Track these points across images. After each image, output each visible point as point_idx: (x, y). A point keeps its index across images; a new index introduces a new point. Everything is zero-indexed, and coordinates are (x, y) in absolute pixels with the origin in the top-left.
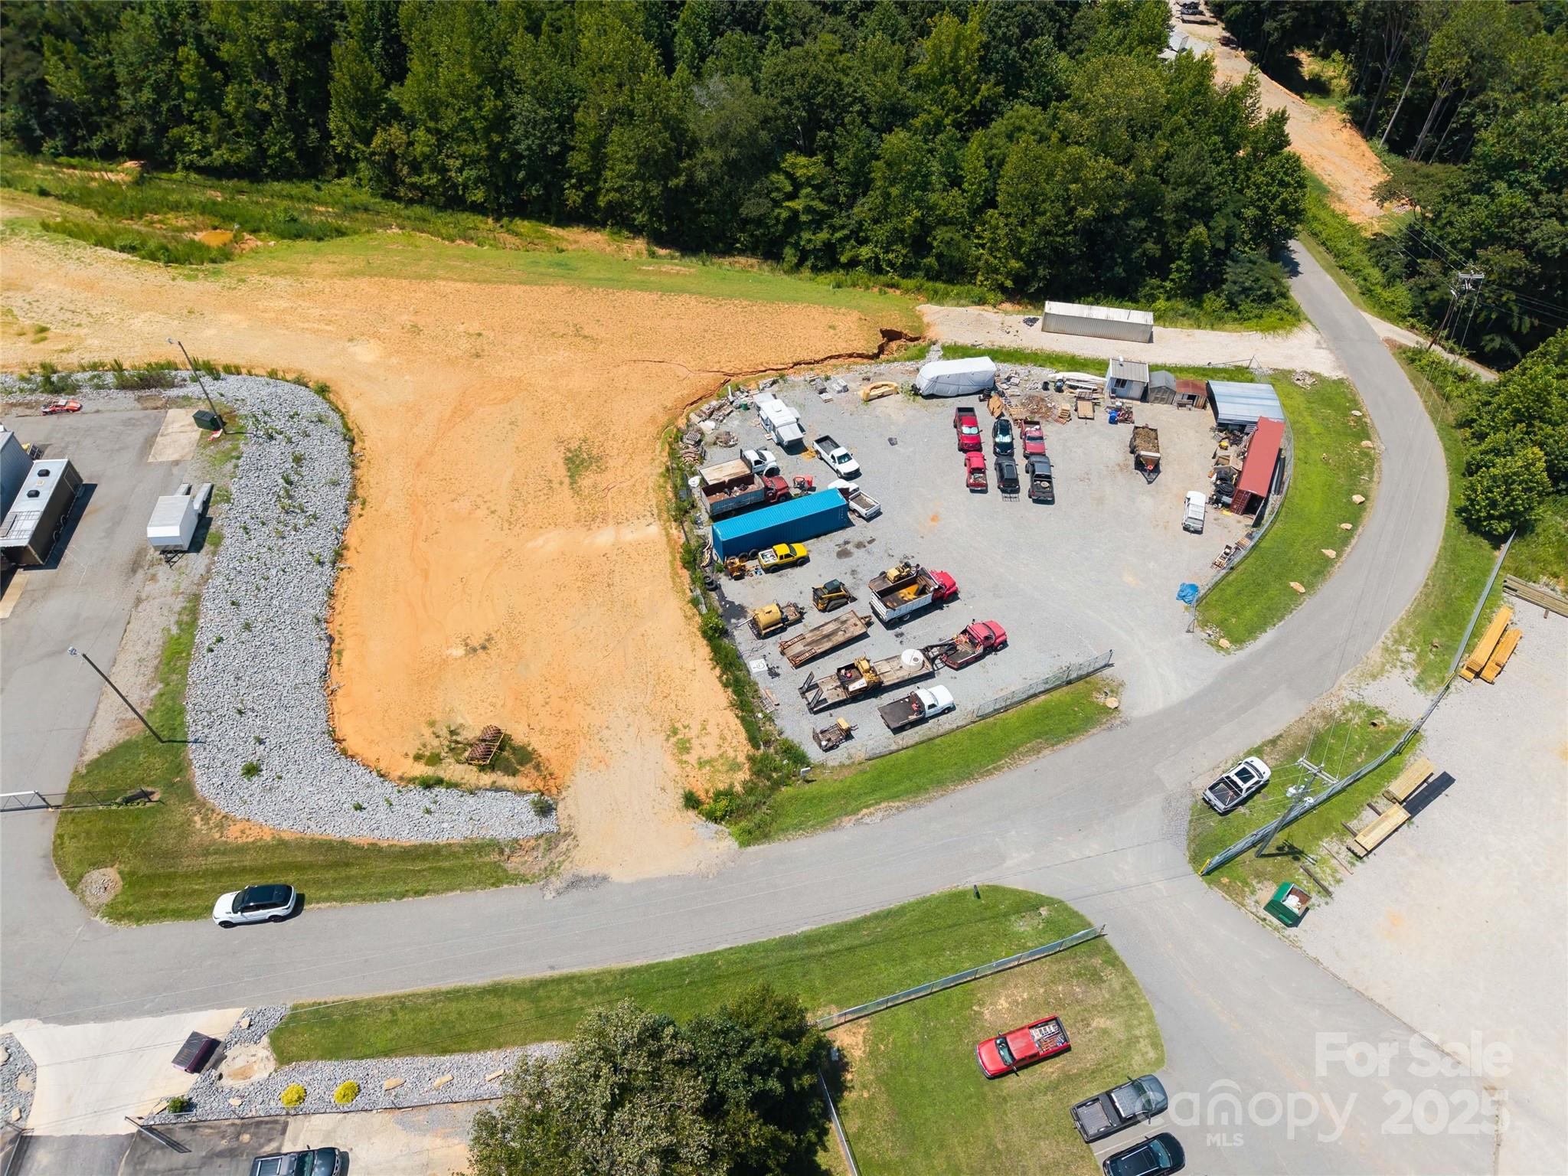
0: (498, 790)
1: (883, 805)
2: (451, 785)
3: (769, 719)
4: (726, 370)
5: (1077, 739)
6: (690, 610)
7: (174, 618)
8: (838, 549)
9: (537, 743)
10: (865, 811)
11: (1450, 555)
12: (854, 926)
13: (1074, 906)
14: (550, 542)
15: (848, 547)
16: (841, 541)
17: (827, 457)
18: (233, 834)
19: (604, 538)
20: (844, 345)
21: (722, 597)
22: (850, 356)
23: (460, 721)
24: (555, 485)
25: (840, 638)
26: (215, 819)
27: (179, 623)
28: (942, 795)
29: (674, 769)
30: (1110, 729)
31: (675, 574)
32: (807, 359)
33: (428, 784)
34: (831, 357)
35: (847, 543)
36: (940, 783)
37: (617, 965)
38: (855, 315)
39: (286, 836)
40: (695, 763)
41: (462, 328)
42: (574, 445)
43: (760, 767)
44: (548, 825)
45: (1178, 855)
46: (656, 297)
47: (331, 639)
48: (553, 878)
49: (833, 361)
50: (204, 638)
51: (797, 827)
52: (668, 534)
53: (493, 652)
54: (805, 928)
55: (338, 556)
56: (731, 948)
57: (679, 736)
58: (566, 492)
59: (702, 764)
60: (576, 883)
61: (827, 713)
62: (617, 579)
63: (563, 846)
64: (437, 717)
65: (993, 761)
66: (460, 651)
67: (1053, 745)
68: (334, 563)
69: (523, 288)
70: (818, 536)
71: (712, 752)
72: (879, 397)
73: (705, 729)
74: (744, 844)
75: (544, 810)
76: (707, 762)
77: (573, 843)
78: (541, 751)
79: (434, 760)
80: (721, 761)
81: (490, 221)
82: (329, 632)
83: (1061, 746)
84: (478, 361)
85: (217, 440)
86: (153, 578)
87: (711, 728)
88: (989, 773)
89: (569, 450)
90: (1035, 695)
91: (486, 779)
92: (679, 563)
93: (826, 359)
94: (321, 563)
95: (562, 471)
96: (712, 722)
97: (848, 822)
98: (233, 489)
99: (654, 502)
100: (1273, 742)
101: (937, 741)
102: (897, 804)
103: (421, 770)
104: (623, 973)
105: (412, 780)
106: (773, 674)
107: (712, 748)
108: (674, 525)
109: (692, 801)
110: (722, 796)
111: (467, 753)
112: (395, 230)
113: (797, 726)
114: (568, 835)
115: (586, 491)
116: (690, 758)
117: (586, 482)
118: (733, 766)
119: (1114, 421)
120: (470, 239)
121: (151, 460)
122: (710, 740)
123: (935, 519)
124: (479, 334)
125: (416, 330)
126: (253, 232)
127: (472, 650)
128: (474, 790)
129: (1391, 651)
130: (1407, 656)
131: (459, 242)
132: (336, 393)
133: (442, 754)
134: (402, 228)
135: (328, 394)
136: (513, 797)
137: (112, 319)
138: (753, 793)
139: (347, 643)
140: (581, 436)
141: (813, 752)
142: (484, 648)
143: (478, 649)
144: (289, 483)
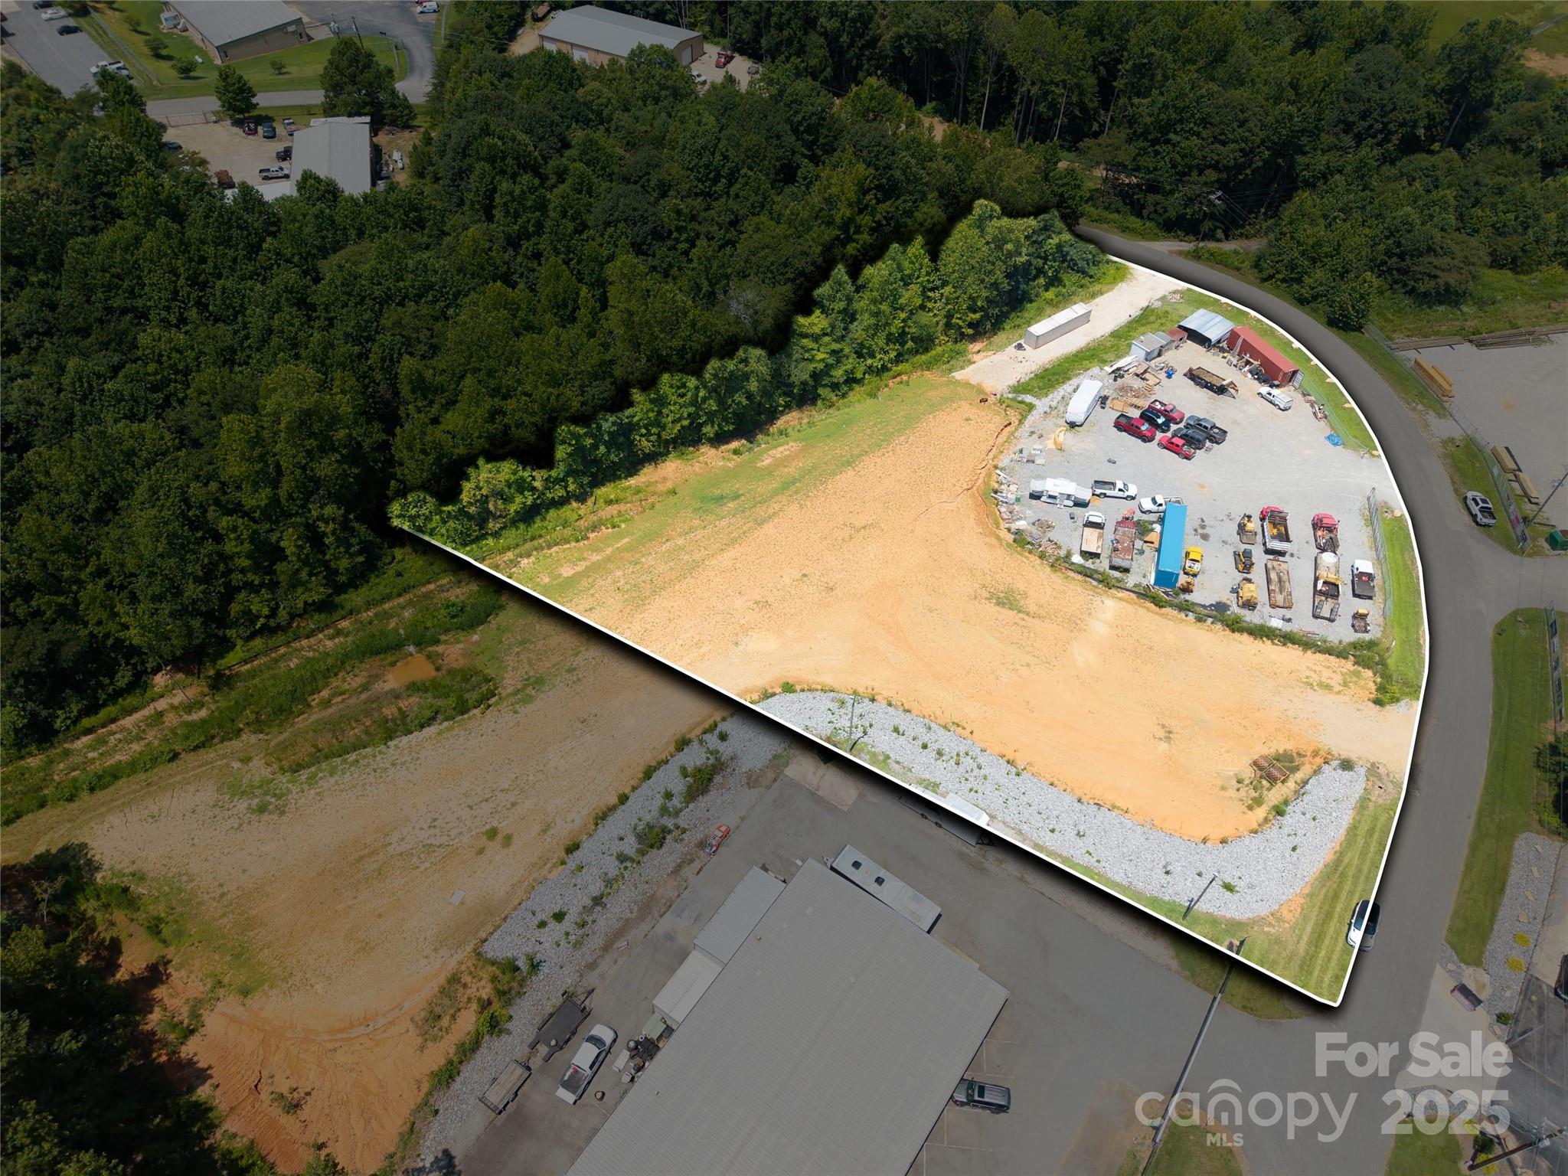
0: (1305, 783)
2: (1286, 803)
3: (1324, 641)
4: (966, 487)
6: (1205, 625)
8: (1197, 537)
9: (1280, 746)
11: (1359, 348)
12: (1498, 690)
14: (1083, 655)
15: (1199, 532)
16: (1192, 532)
17: (1116, 493)
18: (1288, 916)
19: (1099, 628)
20: (992, 426)
21: (1203, 606)
23: (1231, 773)
24: (1022, 624)
25: (1285, 577)
26: (1271, 920)
29: (1343, 698)
31: (1162, 615)
32: (989, 447)
33: (1279, 812)
34: (997, 438)
35: (1195, 530)
37: (1479, 790)
39: (1307, 891)
40: (1342, 688)
41: (787, 580)
42: (985, 594)
43: (1361, 662)
44: (1361, 770)
45: (1506, 556)
47: (1099, 805)
49: (1000, 440)
50: (1082, 860)
51: (1418, 672)
52: (1121, 599)
53: (1174, 729)
55: (1010, 764)
56: (1490, 741)
57: (1315, 684)
58: (1036, 621)
59: (1345, 684)
61: (1338, 616)
62: (1147, 642)
63: (1382, 771)
64: (1219, 783)
66: (1164, 746)
68: (1017, 769)
71: (1339, 678)
73: (1315, 671)
75: (1347, 765)
78: (1288, 747)
80: (1349, 676)
82: (1090, 803)
84: (838, 593)
87: (1318, 668)
89: (988, 599)
91: (1291, 784)
92: (1157, 609)
93: (996, 441)
95: (1010, 615)
96: (1311, 665)
97: (1424, 651)
99: (1080, 589)
100: (1453, 483)
103: (1261, 812)
104: (1486, 788)
105: (1266, 820)
106: (1289, 620)
107: (1333, 675)
108: (1113, 591)
109: (1378, 702)
110: (1381, 689)
111: (1264, 782)
112: (526, 561)
113: (1341, 632)
114: (1373, 765)
115: (1042, 612)
116: (1337, 688)
117: (1032, 608)
118: (1357, 674)
119: (1169, 376)
120: (594, 528)
121: (845, 809)
122: (1326, 673)
123: (1202, 486)
124: (805, 575)
125: (763, 604)
126: (437, 642)
127: (1168, 739)
128: (1299, 794)
129: (1414, 409)
130: (1420, 407)
131: (592, 535)
132: (799, 683)
133: (1253, 794)
134: (529, 556)
135: (798, 688)
136: (1320, 777)
137: (531, 778)
138: (1386, 676)
139: (1110, 798)
140: (976, 586)
141: (1366, 637)
142: (1170, 732)
143: (1168, 736)
144: (925, 747)
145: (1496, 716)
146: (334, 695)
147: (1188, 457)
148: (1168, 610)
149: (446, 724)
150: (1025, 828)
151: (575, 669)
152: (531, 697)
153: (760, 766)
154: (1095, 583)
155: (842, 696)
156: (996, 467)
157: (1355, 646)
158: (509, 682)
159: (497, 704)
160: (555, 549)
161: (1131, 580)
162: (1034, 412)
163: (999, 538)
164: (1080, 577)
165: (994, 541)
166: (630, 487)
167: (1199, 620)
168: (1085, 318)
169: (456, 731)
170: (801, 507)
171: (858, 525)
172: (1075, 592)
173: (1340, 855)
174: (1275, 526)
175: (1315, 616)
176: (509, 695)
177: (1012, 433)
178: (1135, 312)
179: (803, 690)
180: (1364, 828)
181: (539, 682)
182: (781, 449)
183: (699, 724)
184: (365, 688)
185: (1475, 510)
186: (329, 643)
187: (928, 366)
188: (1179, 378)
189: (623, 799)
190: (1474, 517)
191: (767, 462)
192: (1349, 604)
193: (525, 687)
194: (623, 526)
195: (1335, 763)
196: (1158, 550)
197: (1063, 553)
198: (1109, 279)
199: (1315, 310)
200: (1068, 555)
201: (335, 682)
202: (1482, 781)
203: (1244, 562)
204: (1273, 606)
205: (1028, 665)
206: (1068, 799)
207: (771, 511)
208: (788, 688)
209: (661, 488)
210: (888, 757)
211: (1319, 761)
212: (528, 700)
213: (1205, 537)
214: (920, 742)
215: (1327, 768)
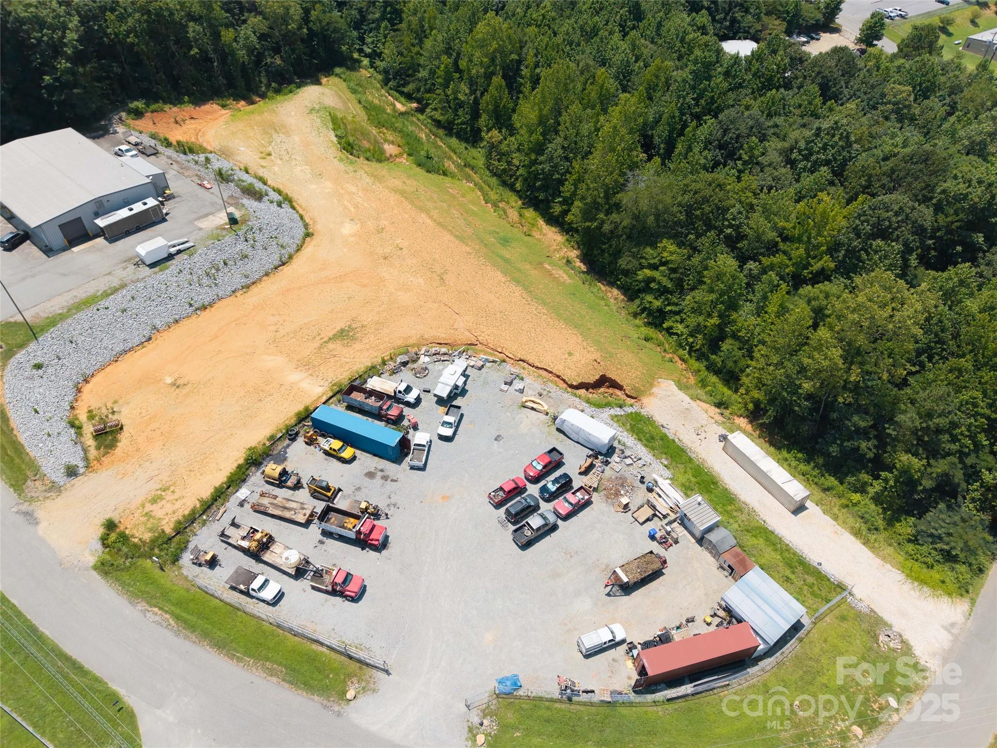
0: (84, 450)
1: (168, 616)
2: (78, 433)
3: (204, 523)
4: (480, 338)
5: (300, 692)
6: (264, 439)
7: (106, 288)
8: (372, 470)
9: (123, 444)
10: (156, 610)
14: (273, 361)
15: (380, 474)
16: (380, 468)
19: (295, 377)
21: (288, 446)
22: (558, 377)
23: (123, 410)
24: (318, 338)
25: (287, 514)
27: (105, 291)
28: (194, 642)
29: (134, 505)
30: (325, 707)
32: (531, 361)
33: (72, 425)
34: (546, 370)
35: (382, 471)
36: (205, 635)
38: (597, 356)
40: (146, 510)
41: (399, 241)
42: (355, 326)
44: (61, 480)
46: (503, 279)
47: (150, 339)
48: (27, 504)
49: (544, 373)
50: (103, 303)
51: (123, 584)
53: (178, 391)
54: (47, 632)
55: (204, 308)
56: (15, 606)
57: (163, 494)
58: (317, 344)
59: (147, 514)
60: (29, 515)
61: (227, 546)
62: (267, 400)
63: (51, 494)
64: (121, 401)
65: (245, 654)
66: (169, 380)
67: (284, 680)
68: (197, 309)
69: (452, 238)
70: (375, 455)
71: (159, 513)
72: (533, 409)
73: (177, 500)
74: (95, 568)
75: (71, 472)
76: (151, 516)
77: (54, 497)
78: (118, 448)
80: (155, 521)
81: (520, 203)
82: (153, 336)
83: (286, 685)
84: (382, 260)
85: (224, 229)
86: (125, 268)
87: (179, 502)
88: (232, 657)
89: (350, 326)
90: (322, 644)
91: (89, 442)
93: (542, 369)
94: (191, 305)
95: (330, 334)
96: (184, 500)
97: (141, 606)
98: (200, 251)
101: (239, 613)
102: (172, 622)
103: (83, 417)
106: (242, 505)
107: (164, 512)
108: (331, 394)
109: (111, 526)
110: (124, 538)
114: (60, 492)
115: (324, 350)
116: (149, 507)
117: (331, 346)
118: (153, 530)
122: (169, 508)
123: (445, 498)
127: (173, 384)
128: (79, 442)
132: (311, 240)
133: (98, 416)
140: (365, 323)
141: (187, 558)
142: (178, 387)
143: (175, 385)
144: (225, 264)
148: (292, 421)
150: (140, 285)
167: (272, 438)
177: (552, 382)
179: (304, 239)
180: (17, 461)
182: (562, 274)
184: (387, 141)
191: (547, 266)
192: (232, 560)
195: (82, 471)
198: (912, 565)
204: (262, 496)
209: (534, 233)
211: (93, 462)
213: (370, 475)
214: (230, 263)
215: (81, 464)
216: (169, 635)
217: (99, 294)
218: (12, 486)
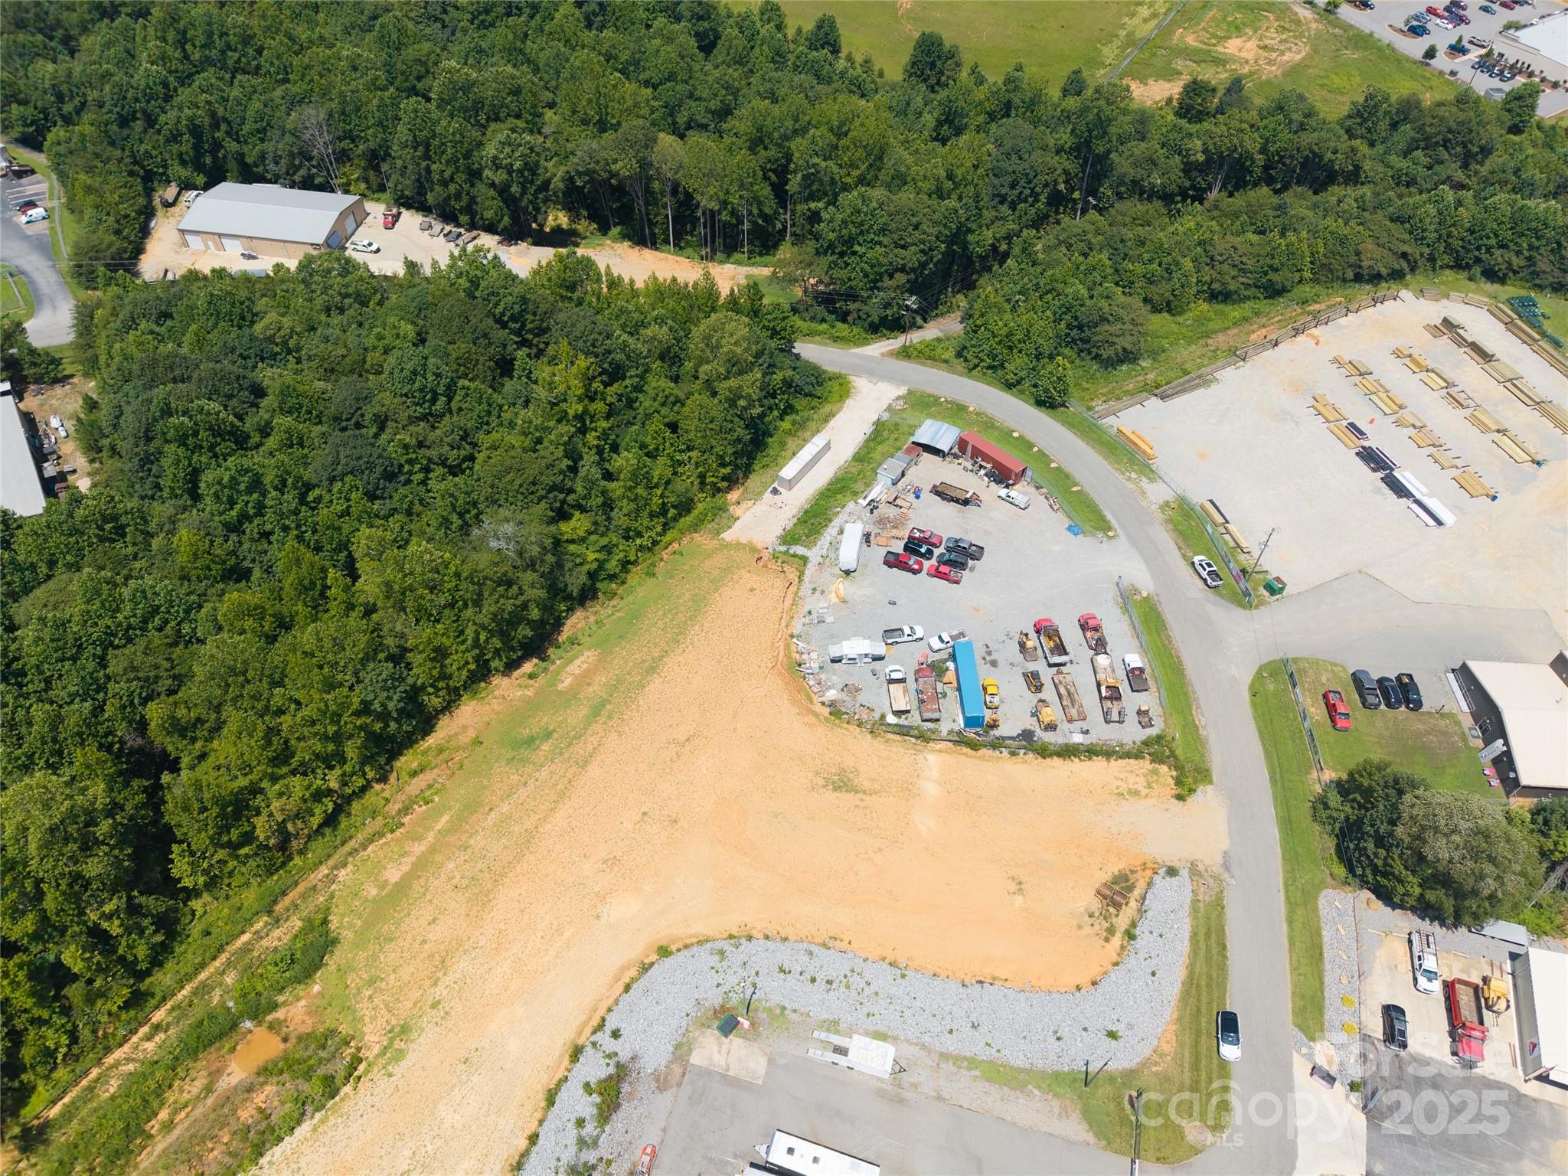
0: (1144, 898)
2: (1134, 925)
3: (1121, 745)
5: (1165, 618)
6: (1019, 759)
7: (964, 1072)
8: (989, 666)
9: (1114, 868)
10: (1197, 722)
12: (1267, 752)
13: (1265, 661)
14: (925, 822)
15: (988, 659)
16: (982, 661)
17: (906, 638)
18: (1167, 1048)
19: (931, 789)
20: (776, 591)
21: (1012, 738)
23: (1082, 909)
24: (863, 804)
25: (1072, 689)
26: (1156, 1058)
27: (969, 1069)
29: (1152, 801)
30: (1161, 603)
31: (980, 758)
33: (1130, 936)
35: (985, 659)
36: (1184, 684)
37: (1280, 861)
39: (1175, 1016)
40: (1148, 790)
41: (628, 825)
42: (821, 782)
43: (1157, 759)
44: (1184, 873)
45: (1239, 613)
47: (980, 982)
48: (1222, 878)
50: (985, 1055)
51: (1203, 755)
52: (940, 751)
53: (1023, 879)
55: (892, 965)
56: (1274, 807)
57: (1125, 793)
58: (874, 798)
59: (1149, 786)
60: (1226, 866)
62: (975, 792)
63: (1201, 868)
64: (1074, 923)
65: (1174, 657)
66: (1019, 900)
67: (1166, 628)
68: (901, 968)
71: (1142, 780)
73: (1121, 778)
74: (1211, 782)
75: (1172, 872)
76: (1148, 783)
77: (1199, 862)
78: (1121, 867)
79: (1111, 930)
80: (1150, 777)
82: (973, 982)
83: (1168, 626)
84: (682, 823)
85: (752, 1024)
86: (915, 1086)
87: (1121, 776)
89: (824, 786)
90: (1132, 622)
91: (1133, 904)
92: (974, 753)
94: (903, 976)
95: (849, 798)
96: (1117, 773)
97: (1202, 732)
98: (821, 1018)
99: (902, 751)
100: (1180, 550)
102: (1194, 707)
103: (1117, 940)
104: (1284, 859)
105: (1122, 947)
106: (1087, 732)
107: (1138, 779)
108: (931, 744)
109: (1180, 798)
110: (1179, 782)
111: (1111, 910)
112: (343, 873)
113: (1132, 733)
114: (1192, 864)
115: (877, 787)
116: (1144, 792)
117: (866, 785)
118: (1155, 772)
119: (918, 497)
120: (406, 810)
121: (760, 1082)
122: (1132, 778)
123: (977, 610)
124: (645, 814)
125: (612, 862)
126: (274, 1007)
127: (1021, 891)
128: (1141, 912)
129: (1129, 479)
130: (1133, 475)
131: (406, 820)
132: (673, 942)
133: (1107, 925)
134: (344, 865)
135: (674, 948)
136: (1154, 889)
137: (429, 1148)
138: (1179, 767)
139: (987, 973)
140: (810, 775)
141: (1153, 732)
142: (1020, 883)
143: (1020, 887)
144: (813, 980)
145: (1273, 779)
146: (175, 1112)
147: (957, 582)
148: (983, 751)
149: (318, 1116)
150: (926, 1038)
151: (439, 1002)
152: (401, 1051)
153: (663, 1063)
154: (913, 740)
155: (719, 945)
156: (792, 636)
157: (1146, 743)
158: (373, 1039)
159: (367, 1071)
160: (370, 848)
161: (944, 728)
162: (809, 566)
163: (817, 715)
164: (898, 737)
165: (812, 719)
166: (429, 748)
167: (1013, 754)
168: (827, 447)
169: (332, 1121)
170: (620, 734)
171: (682, 739)
172: (898, 753)
173: (1191, 967)
174: (1050, 638)
175: (1107, 722)
176: (377, 1056)
177: (796, 594)
178: (868, 429)
179: (679, 950)
180: (1202, 931)
181: (405, 1030)
182: (577, 662)
183: (585, 1023)
184: (209, 1089)
185: (1204, 574)
186: (150, 1046)
187: (695, 528)
188: (927, 497)
189: (533, 1139)
190: (1205, 580)
191: (568, 681)
192: (1132, 701)
193: (391, 1040)
194: (437, 799)
195: (1162, 871)
196: (959, 689)
197: (877, 715)
198: (836, 397)
199: (1022, 392)
200: (883, 717)
201: (171, 1097)
202: (1279, 851)
203: (1033, 681)
204: (1070, 721)
205: (880, 850)
206: (954, 986)
207: (590, 747)
208: (664, 952)
209: (465, 739)
210: (784, 1008)
211: (1149, 872)
212: (400, 1055)
213: (994, 664)
214: (807, 976)
215: (1157, 879)
216: (1202, 702)
217: (977, 1073)
218: (1223, 908)
